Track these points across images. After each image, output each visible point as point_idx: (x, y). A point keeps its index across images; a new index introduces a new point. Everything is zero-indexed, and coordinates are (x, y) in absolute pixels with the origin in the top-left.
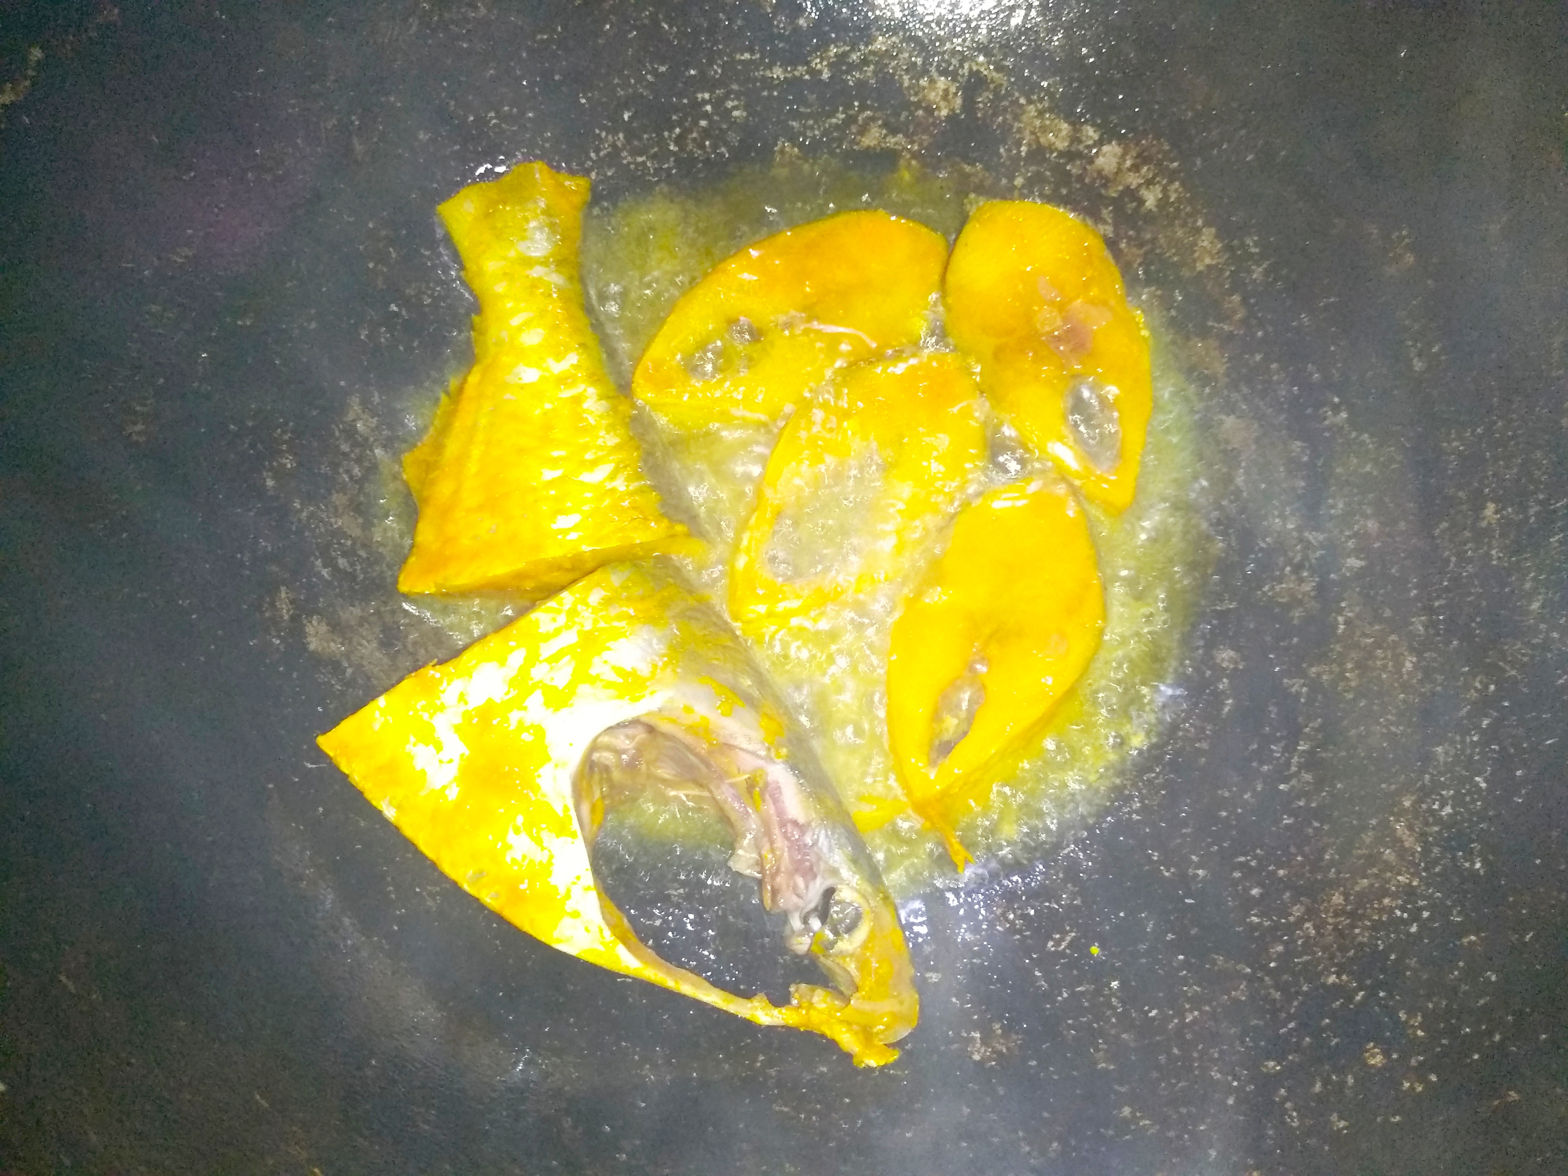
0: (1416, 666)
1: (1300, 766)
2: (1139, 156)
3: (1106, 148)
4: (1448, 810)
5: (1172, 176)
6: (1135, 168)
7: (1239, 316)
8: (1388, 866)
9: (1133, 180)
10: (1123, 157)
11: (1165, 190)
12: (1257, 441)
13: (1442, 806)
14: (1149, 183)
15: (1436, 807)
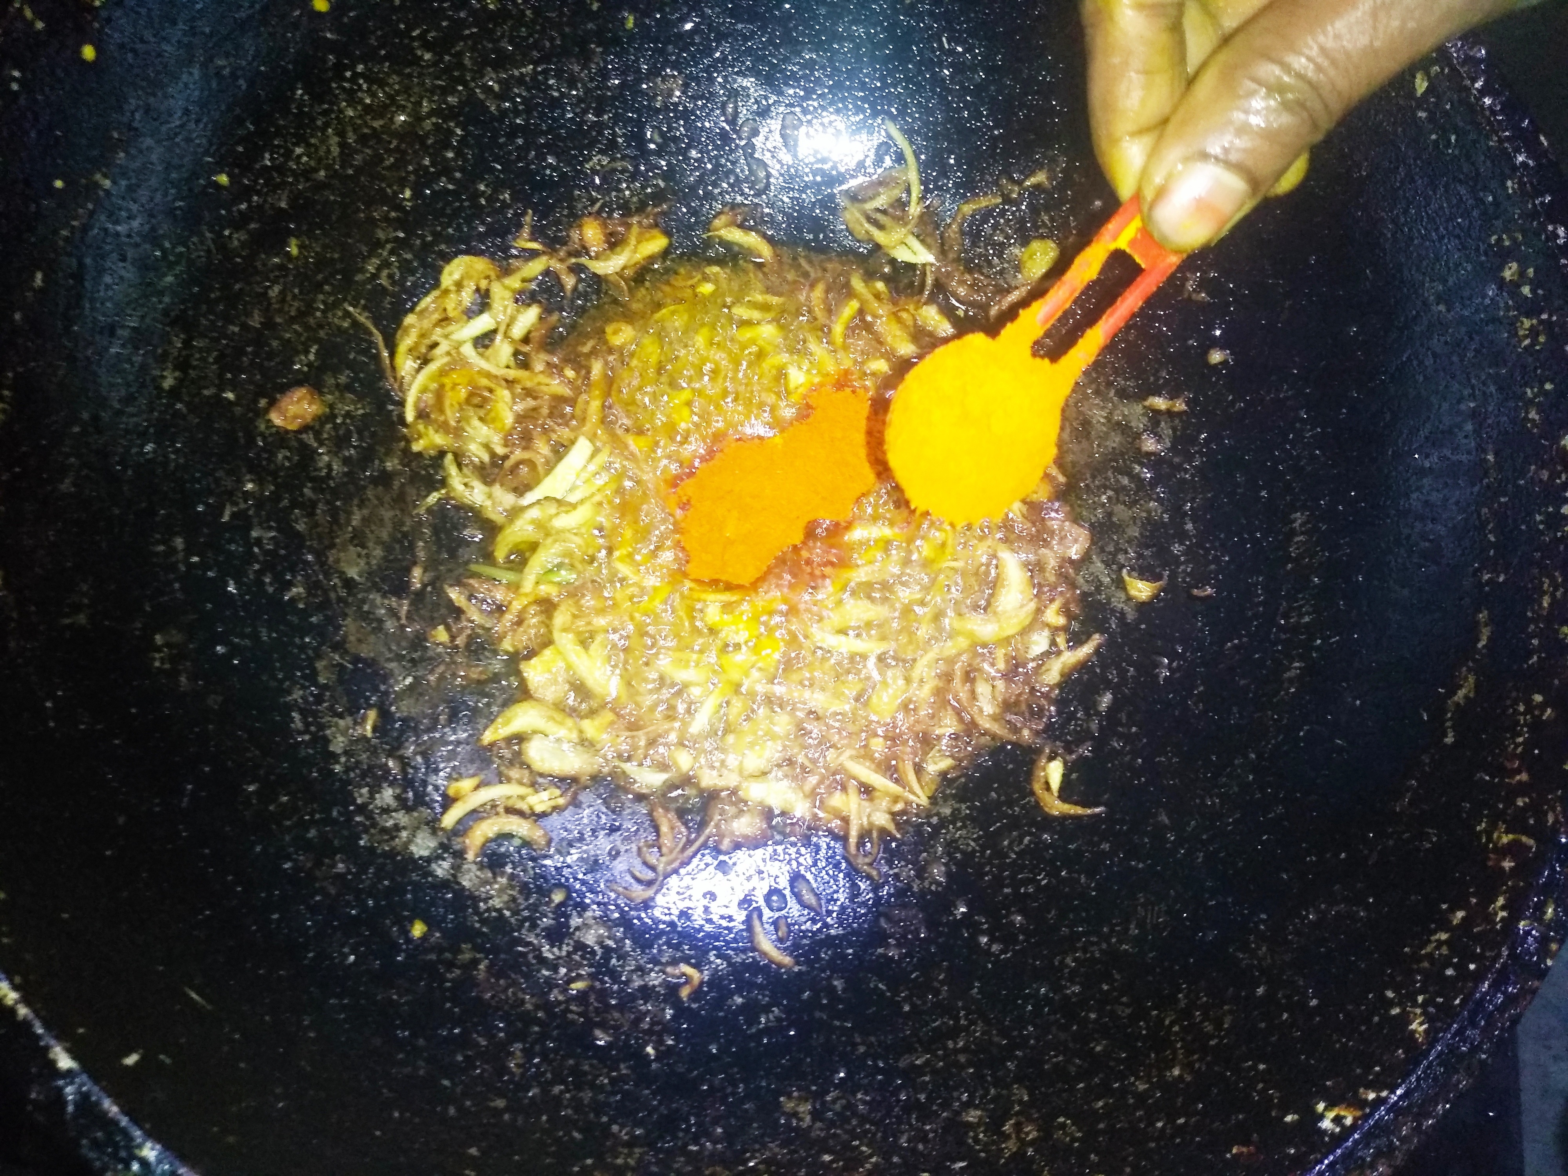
2: (393, 838)
3: (425, 853)
5: (362, 809)
6: (397, 828)
7: (324, 663)
9: (402, 818)
10: (410, 841)
11: (372, 797)
12: (332, 546)
14: (386, 810)
15: (305, 159)
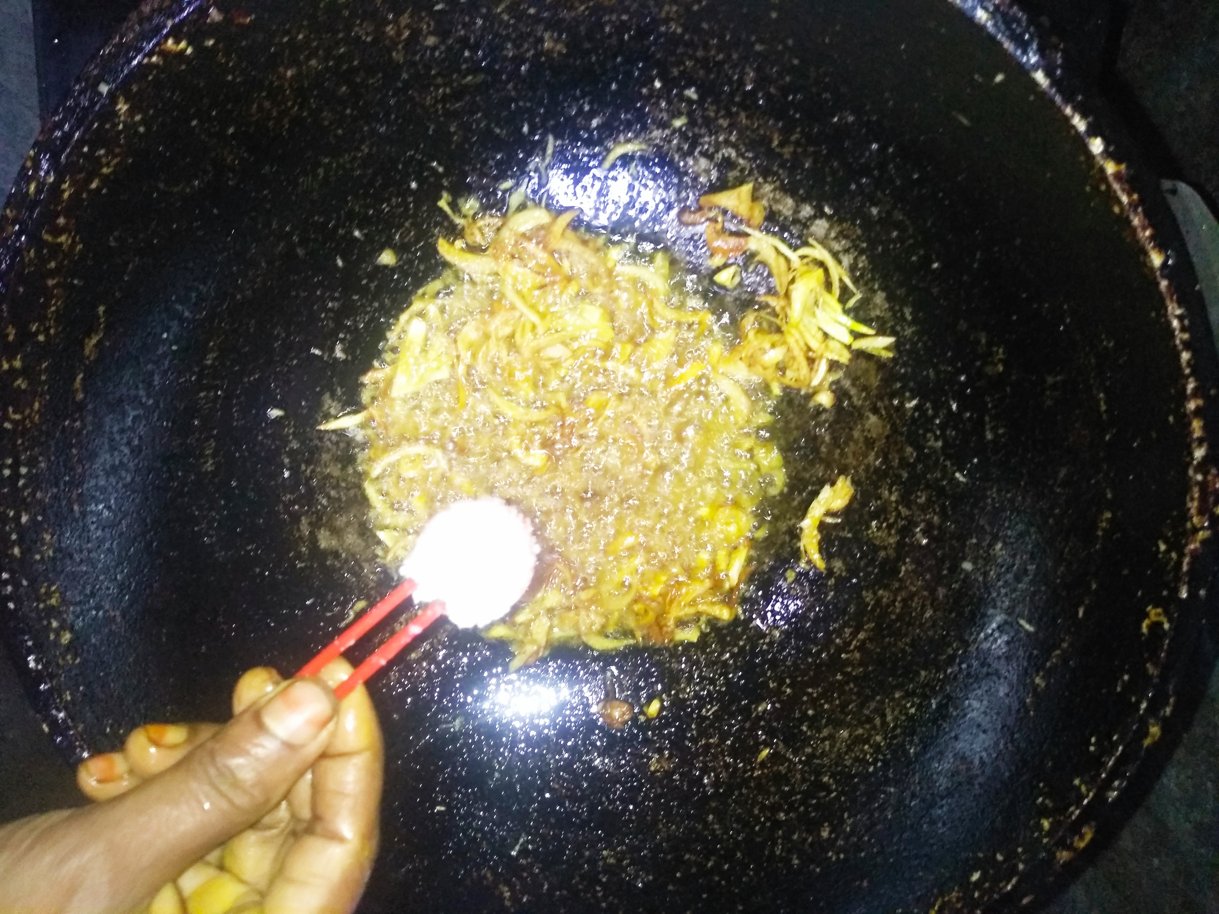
0: (931, 616)
1: (856, 647)
2: (840, 232)
3: (818, 222)
4: (913, 710)
6: (839, 239)
8: (874, 727)
10: (829, 230)
13: (912, 707)
